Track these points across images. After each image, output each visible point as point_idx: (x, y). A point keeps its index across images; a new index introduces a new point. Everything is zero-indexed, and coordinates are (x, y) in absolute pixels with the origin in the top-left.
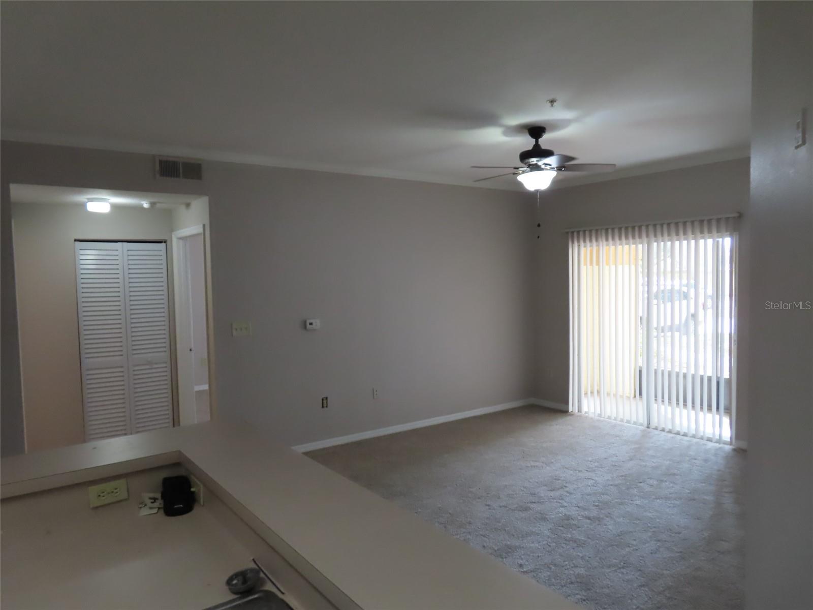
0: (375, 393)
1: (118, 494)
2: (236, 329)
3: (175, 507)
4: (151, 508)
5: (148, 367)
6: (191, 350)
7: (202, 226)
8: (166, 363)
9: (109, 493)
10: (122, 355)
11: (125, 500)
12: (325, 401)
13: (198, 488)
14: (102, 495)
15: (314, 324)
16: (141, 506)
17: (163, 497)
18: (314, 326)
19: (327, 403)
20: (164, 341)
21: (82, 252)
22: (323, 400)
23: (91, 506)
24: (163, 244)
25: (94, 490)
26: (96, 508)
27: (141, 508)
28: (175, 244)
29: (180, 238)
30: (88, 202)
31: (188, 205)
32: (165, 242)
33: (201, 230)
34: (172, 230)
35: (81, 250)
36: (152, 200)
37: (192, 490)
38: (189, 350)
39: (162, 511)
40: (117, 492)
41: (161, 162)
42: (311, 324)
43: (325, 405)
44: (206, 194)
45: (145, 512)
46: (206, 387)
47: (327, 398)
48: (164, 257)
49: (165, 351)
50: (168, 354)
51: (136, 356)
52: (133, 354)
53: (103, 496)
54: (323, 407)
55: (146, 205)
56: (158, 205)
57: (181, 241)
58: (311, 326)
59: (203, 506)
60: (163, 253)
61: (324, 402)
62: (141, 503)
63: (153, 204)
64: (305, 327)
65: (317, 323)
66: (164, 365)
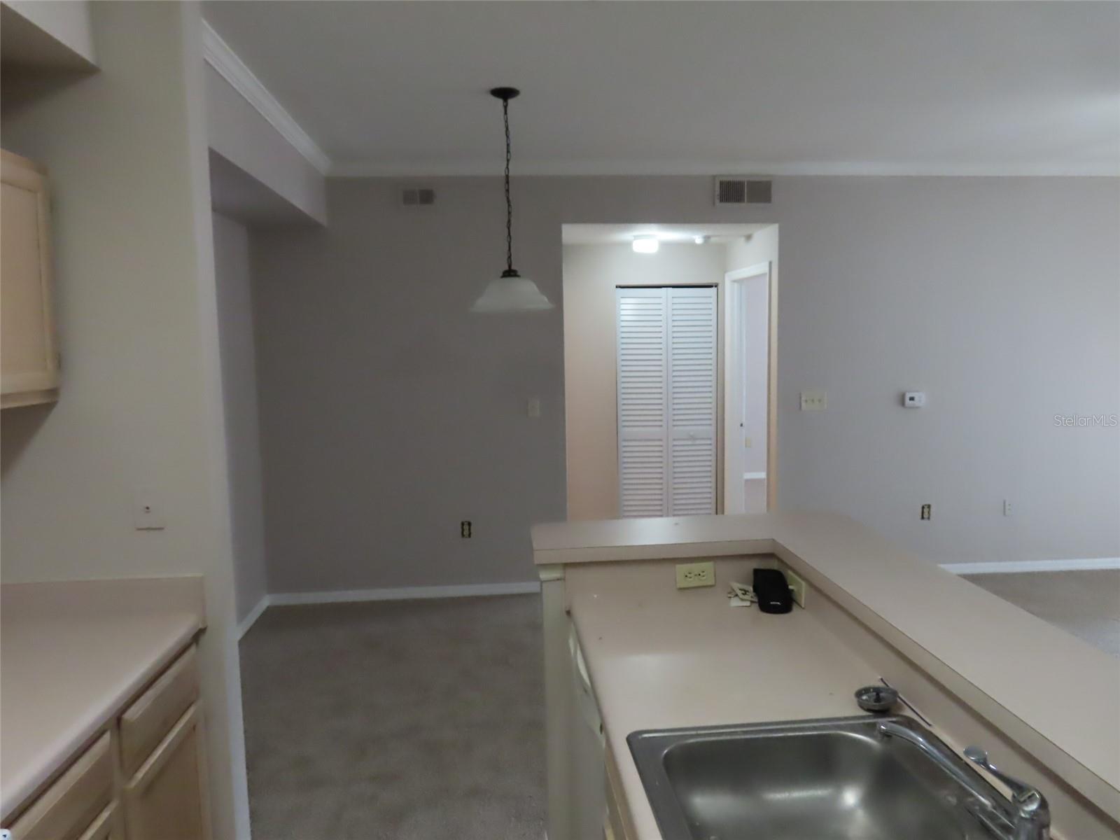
0: (1007, 507)
1: (705, 578)
2: (806, 401)
3: (772, 603)
4: (742, 600)
5: (689, 443)
6: (742, 425)
7: (767, 264)
8: (710, 439)
9: (696, 575)
10: (661, 426)
11: (711, 586)
12: (926, 510)
13: (798, 586)
14: (689, 575)
15: (916, 399)
16: (729, 595)
17: (755, 590)
18: (916, 403)
19: (929, 513)
20: (709, 411)
21: (623, 301)
22: (923, 508)
23: (678, 587)
24: (714, 289)
25: (682, 569)
26: (681, 589)
27: (730, 597)
28: (729, 290)
29: (735, 281)
30: (635, 239)
31: (749, 237)
32: (716, 286)
33: (767, 270)
34: (724, 269)
35: (622, 298)
36: (706, 233)
37: (790, 587)
38: (739, 424)
39: (756, 606)
40: (703, 576)
41: (721, 183)
42: (912, 399)
43: (926, 515)
44: (774, 222)
45: (735, 603)
46: (763, 475)
47: (929, 506)
48: (714, 306)
49: (710, 425)
50: (713, 428)
51: (676, 428)
52: (674, 426)
53: (690, 578)
54: (923, 518)
55: (698, 239)
56: (713, 240)
57: (736, 285)
58: (911, 402)
59: (803, 608)
60: (714, 300)
61: (925, 512)
62: (730, 593)
63: (707, 238)
64: (903, 403)
65: (921, 398)
66: (709, 442)
